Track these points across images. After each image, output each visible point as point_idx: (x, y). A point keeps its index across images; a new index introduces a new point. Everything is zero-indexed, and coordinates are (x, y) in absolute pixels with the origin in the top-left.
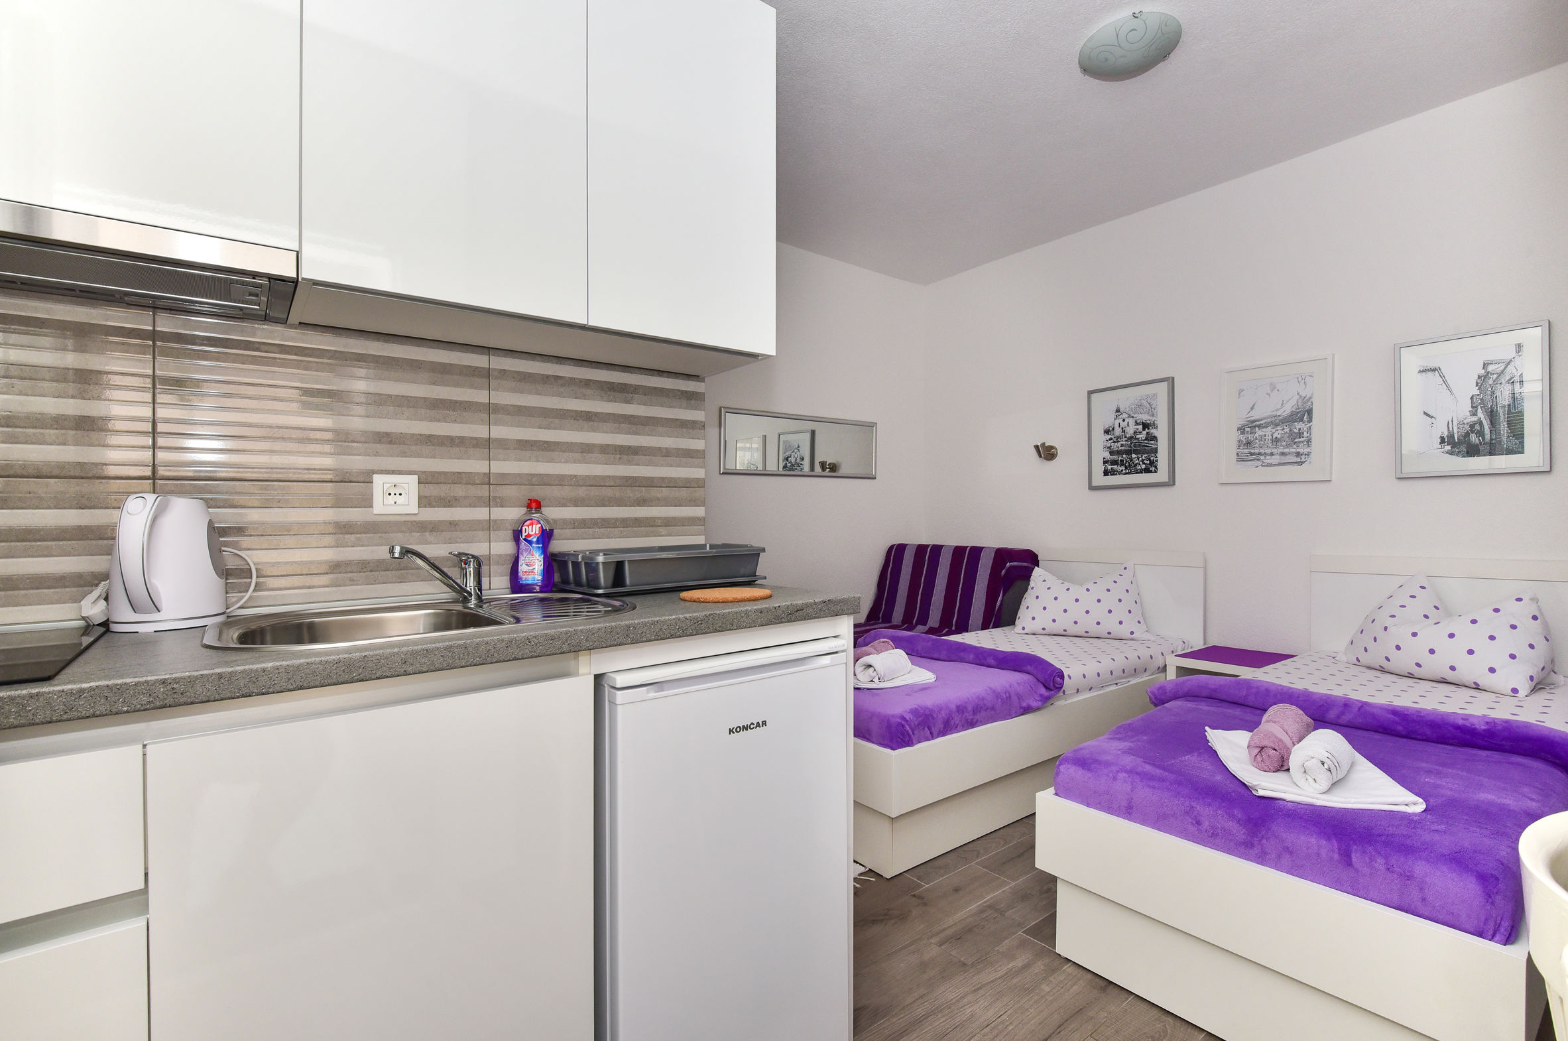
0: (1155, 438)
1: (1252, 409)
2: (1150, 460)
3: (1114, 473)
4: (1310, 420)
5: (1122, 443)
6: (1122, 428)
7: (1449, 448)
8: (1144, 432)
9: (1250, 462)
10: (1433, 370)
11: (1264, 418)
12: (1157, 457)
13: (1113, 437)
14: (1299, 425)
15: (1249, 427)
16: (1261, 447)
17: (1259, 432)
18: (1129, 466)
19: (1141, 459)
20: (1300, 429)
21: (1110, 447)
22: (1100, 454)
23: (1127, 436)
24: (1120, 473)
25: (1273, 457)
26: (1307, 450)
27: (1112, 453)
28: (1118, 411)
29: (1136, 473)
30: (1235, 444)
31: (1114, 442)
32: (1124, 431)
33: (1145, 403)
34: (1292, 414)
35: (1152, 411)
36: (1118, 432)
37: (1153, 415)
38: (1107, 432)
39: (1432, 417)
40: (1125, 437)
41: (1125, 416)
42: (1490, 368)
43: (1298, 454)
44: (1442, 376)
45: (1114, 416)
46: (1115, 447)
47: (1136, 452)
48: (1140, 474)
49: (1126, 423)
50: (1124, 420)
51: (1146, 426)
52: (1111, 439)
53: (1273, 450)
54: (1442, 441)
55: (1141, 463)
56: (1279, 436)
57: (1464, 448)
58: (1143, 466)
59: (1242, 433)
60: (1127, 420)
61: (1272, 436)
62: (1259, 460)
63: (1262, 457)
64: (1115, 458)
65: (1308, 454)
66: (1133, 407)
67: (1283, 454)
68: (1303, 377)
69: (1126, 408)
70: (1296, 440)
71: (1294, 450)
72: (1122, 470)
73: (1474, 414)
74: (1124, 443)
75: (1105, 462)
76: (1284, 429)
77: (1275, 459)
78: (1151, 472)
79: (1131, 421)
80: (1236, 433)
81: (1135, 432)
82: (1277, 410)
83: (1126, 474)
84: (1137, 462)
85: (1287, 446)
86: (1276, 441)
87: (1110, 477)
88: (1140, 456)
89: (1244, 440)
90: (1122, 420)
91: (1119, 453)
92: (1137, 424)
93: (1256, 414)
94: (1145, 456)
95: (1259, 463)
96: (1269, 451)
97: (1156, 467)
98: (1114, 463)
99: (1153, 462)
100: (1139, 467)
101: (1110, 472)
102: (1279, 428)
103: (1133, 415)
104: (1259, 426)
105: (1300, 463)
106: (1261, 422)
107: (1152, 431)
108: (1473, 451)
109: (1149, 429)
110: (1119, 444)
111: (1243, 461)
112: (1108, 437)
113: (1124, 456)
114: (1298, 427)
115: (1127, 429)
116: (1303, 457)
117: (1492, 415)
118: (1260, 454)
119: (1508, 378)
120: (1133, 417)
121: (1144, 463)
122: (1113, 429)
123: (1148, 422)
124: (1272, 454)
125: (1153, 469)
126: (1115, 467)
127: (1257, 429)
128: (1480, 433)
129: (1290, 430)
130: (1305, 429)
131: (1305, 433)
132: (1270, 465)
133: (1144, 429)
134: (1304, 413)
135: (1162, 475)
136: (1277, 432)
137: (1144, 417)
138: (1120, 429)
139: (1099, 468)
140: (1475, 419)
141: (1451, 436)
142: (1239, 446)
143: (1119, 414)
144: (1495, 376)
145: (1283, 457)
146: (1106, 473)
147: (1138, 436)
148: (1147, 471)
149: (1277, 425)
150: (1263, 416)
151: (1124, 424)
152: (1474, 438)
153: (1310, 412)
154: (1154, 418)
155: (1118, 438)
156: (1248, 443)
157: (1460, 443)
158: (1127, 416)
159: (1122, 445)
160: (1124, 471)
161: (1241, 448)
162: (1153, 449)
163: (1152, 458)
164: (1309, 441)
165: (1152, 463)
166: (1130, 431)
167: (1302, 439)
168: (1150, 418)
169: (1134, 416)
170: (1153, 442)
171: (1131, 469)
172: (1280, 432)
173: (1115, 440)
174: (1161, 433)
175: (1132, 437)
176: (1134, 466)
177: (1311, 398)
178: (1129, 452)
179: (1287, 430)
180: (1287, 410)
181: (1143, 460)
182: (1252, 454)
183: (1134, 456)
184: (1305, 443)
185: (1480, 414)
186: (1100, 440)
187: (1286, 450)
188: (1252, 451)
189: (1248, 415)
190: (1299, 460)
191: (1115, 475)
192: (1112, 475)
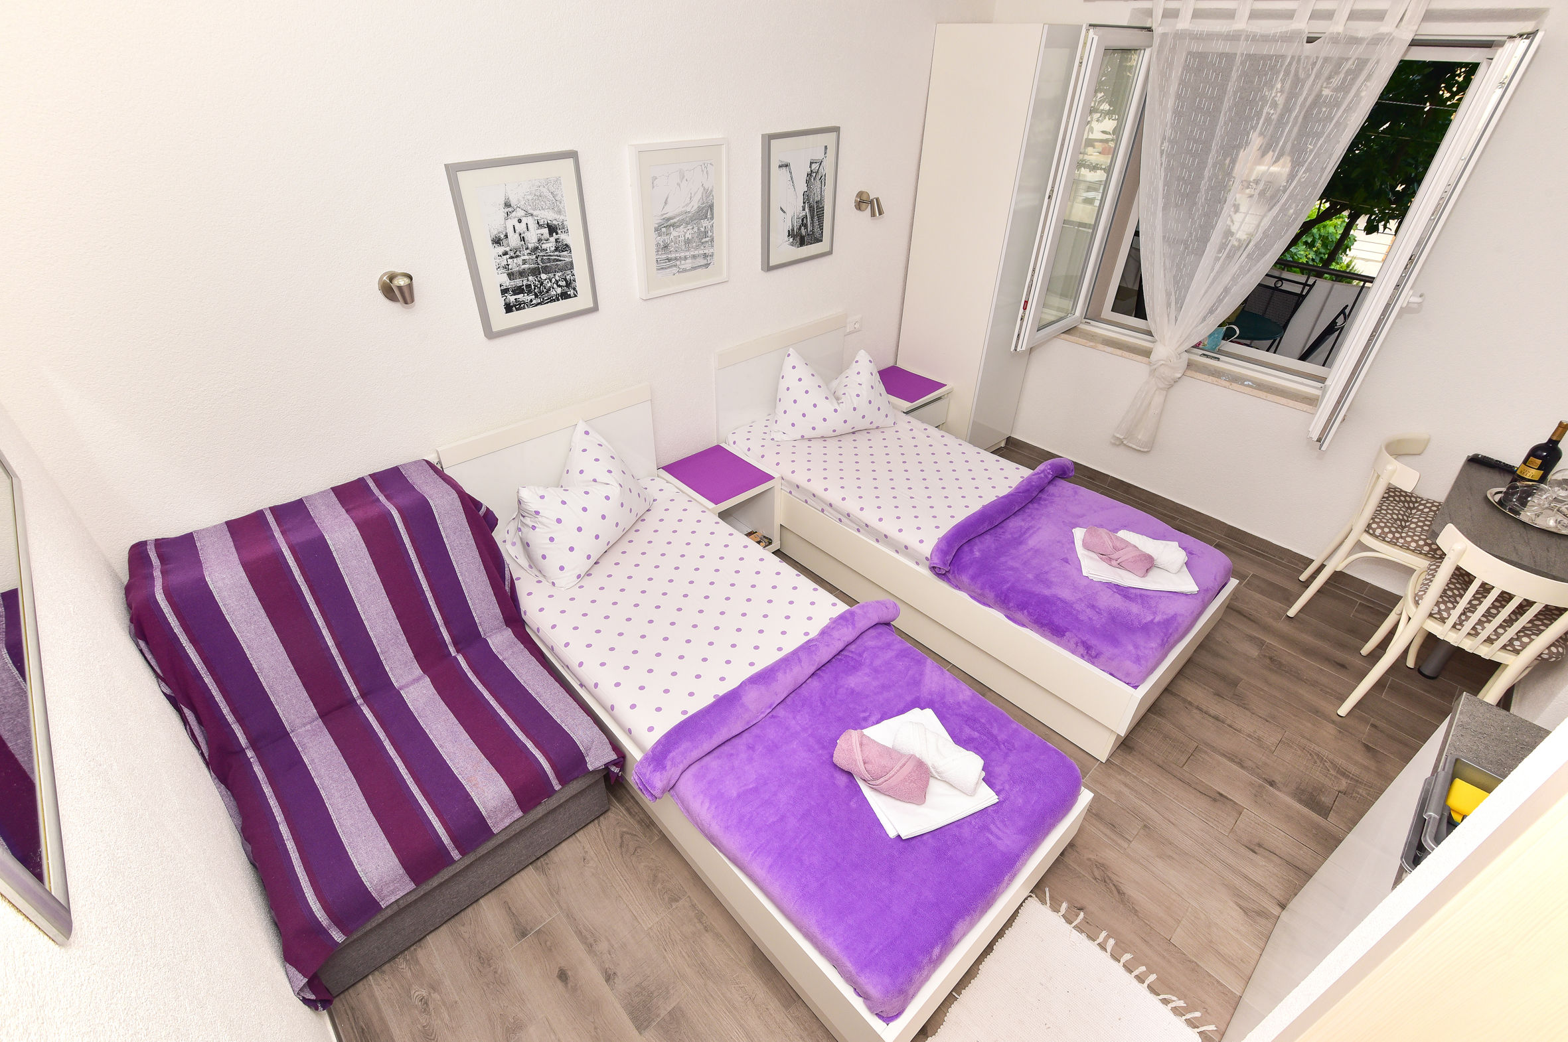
0: (567, 247)
1: (666, 203)
2: (565, 280)
3: (519, 306)
4: (712, 218)
5: (523, 258)
6: (520, 234)
7: (791, 240)
8: (552, 239)
9: (668, 270)
10: (787, 166)
11: (679, 215)
12: (573, 275)
13: (507, 249)
14: (705, 223)
15: (665, 225)
16: (676, 251)
17: (674, 233)
18: (540, 292)
19: (553, 280)
20: (705, 228)
21: (506, 267)
22: (494, 280)
23: (530, 246)
24: (530, 304)
25: (687, 261)
26: (711, 250)
27: (511, 276)
28: (507, 205)
29: (550, 302)
30: (654, 248)
31: (511, 258)
32: (523, 239)
33: (545, 190)
34: (700, 209)
35: (556, 206)
36: (514, 240)
37: (559, 212)
38: (497, 241)
39: (784, 212)
40: (527, 249)
41: (520, 213)
42: (814, 166)
43: (705, 256)
44: (791, 173)
45: (502, 212)
46: (515, 265)
47: (546, 270)
48: (557, 303)
49: (523, 225)
50: (520, 221)
51: (552, 229)
52: (505, 253)
53: (687, 254)
54: (788, 236)
55: (555, 286)
56: (690, 237)
57: (798, 239)
58: (559, 290)
59: (660, 235)
60: (524, 220)
61: (684, 236)
62: (675, 266)
63: (678, 263)
64: (518, 282)
65: (712, 256)
66: (530, 197)
67: (694, 257)
68: (706, 165)
69: (519, 200)
70: (703, 240)
71: (701, 252)
72: (531, 301)
73: (804, 210)
74: (526, 257)
75: (504, 291)
76: (693, 228)
77: (688, 264)
78: (569, 297)
79: (533, 225)
80: (654, 235)
81: (539, 240)
82: (687, 205)
83: (538, 304)
84: (549, 285)
85: (697, 247)
86: (688, 242)
87: (515, 314)
88: (551, 275)
89: (662, 244)
90: (516, 219)
91: (522, 274)
92: (540, 226)
93: (672, 210)
94: (560, 274)
95: (675, 270)
96: (683, 255)
97: (574, 289)
98: (518, 290)
99: (570, 283)
100: (553, 293)
101: (515, 306)
102: (690, 227)
103: (531, 212)
104: (673, 225)
105: (707, 265)
106: (675, 220)
107: (562, 236)
108: (802, 243)
109: (557, 234)
110: (519, 261)
111: (662, 268)
112: (501, 250)
113: (530, 278)
114: (704, 225)
115: (527, 235)
116: (708, 258)
117: (811, 207)
118: (676, 259)
119: (820, 177)
120: (532, 215)
121: (559, 286)
122: (506, 236)
123: (555, 222)
124: (686, 258)
125: (571, 292)
126: (521, 296)
127: (672, 228)
128: (806, 226)
129: (699, 229)
130: (709, 227)
131: (709, 232)
132: (685, 270)
133: (551, 234)
134: (707, 211)
135: (582, 300)
136: (688, 233)
137: (548, 216)
138: (517, 235)
139: (496, 303)
140: (804, 214)
141: (793, 230)
142: (658, 251)
143: (510, 209)
144: (815, 174)
145: (694, 261)
146: (509, 308)
147: (544, 246)
148: (565, 296)
149: (688, 224)
150: (677, 212)
151: (521, 228)
152: (803, 231)
153: (711, 207)
154: (562, 217)
155: (516, 250)
156: (666, 247)
157: (797, 236)
158: (523, 213)
159: (524, 262)
160: (534, 302)
161: (660, 253)
162: (566, 265)
163: (568, 277)
164: (712, 240)
165: (568, 285)
166: (532, 238)
167: (707, 239)
168: (557, 217)
169: (535, 213)
170: (565, 253)
171: (543, 296)
172: (690, 231)
173: (512, 254)
174: (573, 237)
175: (537, 248)
176: (547, 292)
177: (712, 191)
178: (535, 272)
179: (696, 229)
180: (694, 206)
181: (557, 282)
182: (669, 260)
183: (544, 276)
184: (710, 243)
185: (807, 210)
186: (488, 257)
187: (696, 253)
188: (670, 256)
189: (663, 212)
190: (704, 262)
191: (524, 308)
192: (517, 309)
